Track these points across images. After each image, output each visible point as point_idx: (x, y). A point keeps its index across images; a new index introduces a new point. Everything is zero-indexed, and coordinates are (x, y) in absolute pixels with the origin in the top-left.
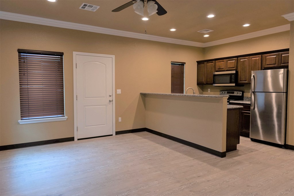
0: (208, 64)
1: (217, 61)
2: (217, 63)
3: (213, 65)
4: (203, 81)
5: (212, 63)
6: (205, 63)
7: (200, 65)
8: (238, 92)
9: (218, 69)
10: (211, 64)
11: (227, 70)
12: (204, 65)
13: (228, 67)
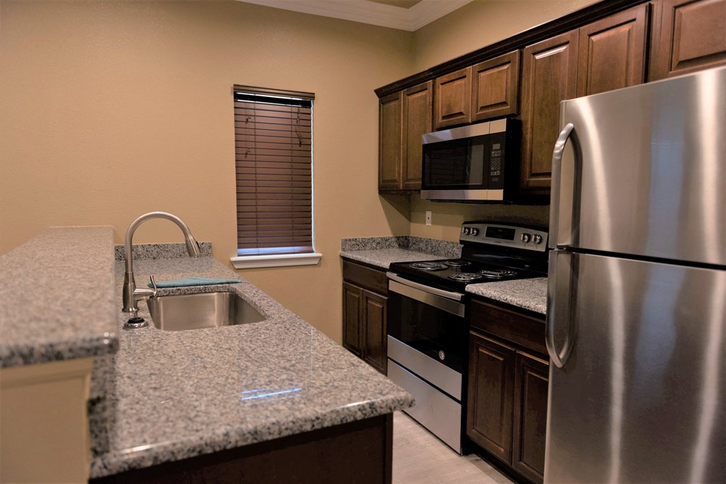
0: (410, 97)
1: (439, 80)
2: (440, 90)
3: (429, 99)
4: (396, 178)
5: (423, 93)
6: (402, 94)
7: (386, 106)
8: (532, 232)
9: (444, 118)
10: (420, 97)
11: (475, 119)
12: (396, 102)
13: (481, 105)
